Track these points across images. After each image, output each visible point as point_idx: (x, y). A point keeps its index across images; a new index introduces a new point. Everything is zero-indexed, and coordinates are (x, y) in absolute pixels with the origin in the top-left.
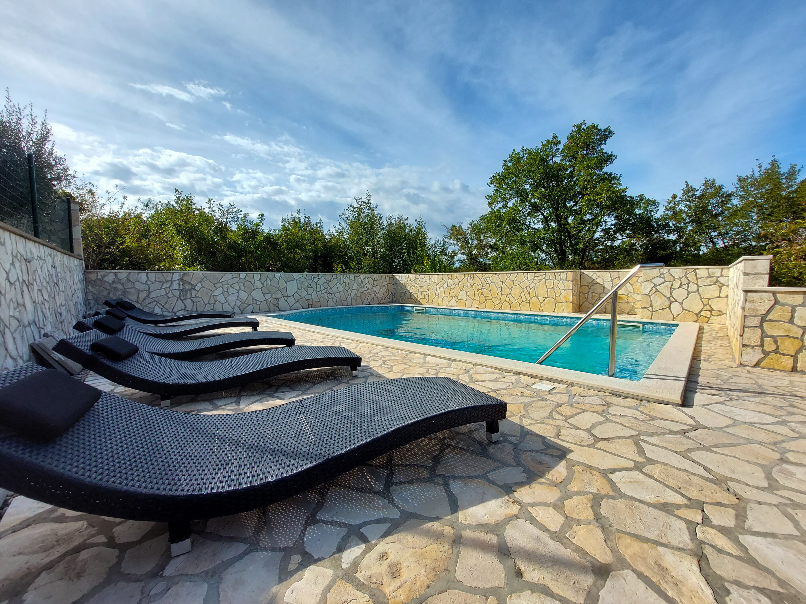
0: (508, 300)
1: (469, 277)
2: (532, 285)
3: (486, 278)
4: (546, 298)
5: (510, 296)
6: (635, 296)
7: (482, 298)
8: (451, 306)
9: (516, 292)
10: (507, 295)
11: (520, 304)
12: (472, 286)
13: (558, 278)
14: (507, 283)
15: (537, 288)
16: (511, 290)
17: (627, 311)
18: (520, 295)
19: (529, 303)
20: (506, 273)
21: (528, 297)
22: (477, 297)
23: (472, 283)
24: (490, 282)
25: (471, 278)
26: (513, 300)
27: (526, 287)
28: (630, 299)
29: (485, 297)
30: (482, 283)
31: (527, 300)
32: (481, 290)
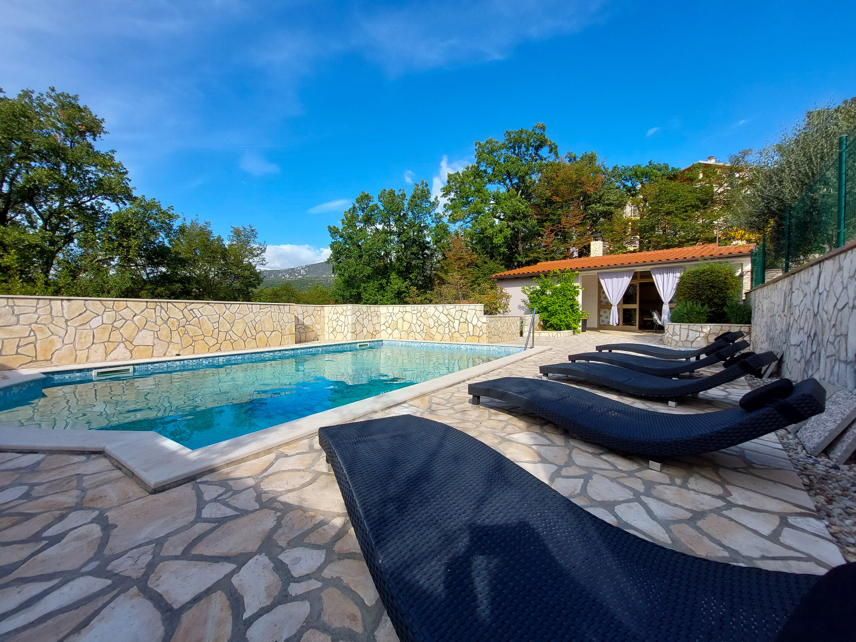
0: (228, 337)
1: (158, 308)
2: (258, 318)
3: (192, 310)
4: (272, 332)
5: (231, 332)
6: (316, 326)
7: (187, 340)
8: (116, 360)
9: (239, 327)
10: (227, 332)
11: (244, 341)
12: (166, 322)
13: (282, 311)
14: (227, 316)
15: (263, 322)
16: (232, 324)
17: (313, 339)
18: (245, 330)
19: (255, 339)
20: (225, 304)
21: (254, 332)
22: (176, 338)
23: (165, 317)
24: (199, 315)
25: (162, 308)
26: (235, 337)
27: (251, 321)
28: (314, 329)
29: (192, 337)
30: (185, 317)
31: (252, 336)
32: (184, 327)
